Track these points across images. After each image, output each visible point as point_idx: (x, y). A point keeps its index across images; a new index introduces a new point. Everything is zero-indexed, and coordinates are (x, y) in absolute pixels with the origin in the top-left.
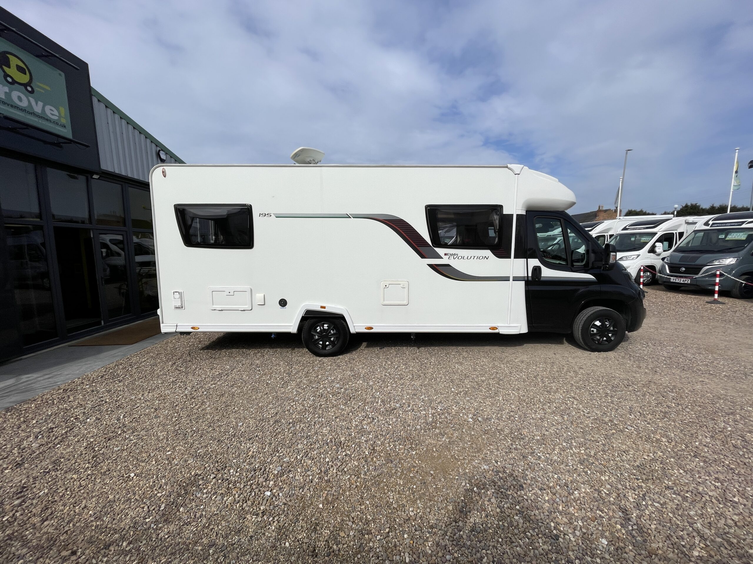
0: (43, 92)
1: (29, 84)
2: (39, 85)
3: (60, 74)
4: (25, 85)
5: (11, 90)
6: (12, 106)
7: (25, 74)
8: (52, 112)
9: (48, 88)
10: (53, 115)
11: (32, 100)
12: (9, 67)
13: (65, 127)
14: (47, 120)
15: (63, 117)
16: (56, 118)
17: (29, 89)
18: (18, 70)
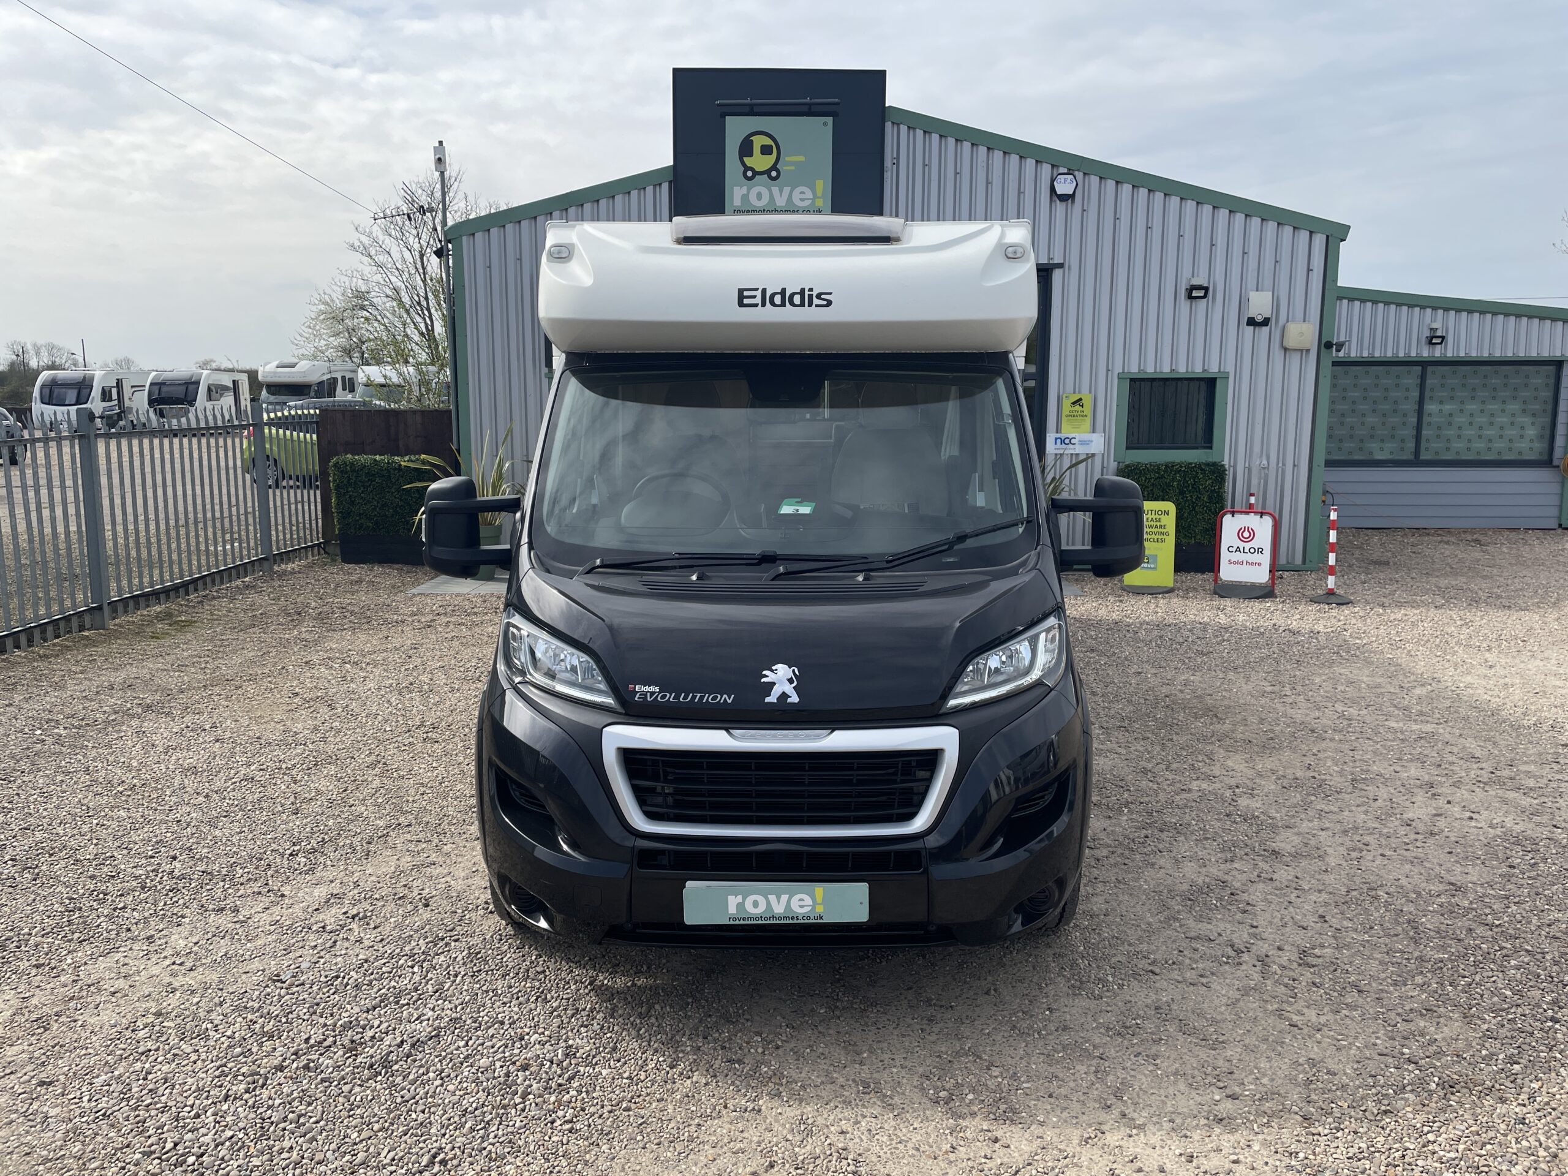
0: (793, 168)
1: (774, 167)
2: (790, 161)
3: (825, 124)
4: (767, 172)
5: (748, 191)
6: (748, 211)
7: (771, 153)
8: (802, 196)
9: (802, 158)
10: (802, 200)
11: (775, 190)
12: (751, 155)
13: (820, 212)
14: (793, 212)
15: (819, 197)
16: (807, 203)
17: (774, 174)
18: (763, 153)
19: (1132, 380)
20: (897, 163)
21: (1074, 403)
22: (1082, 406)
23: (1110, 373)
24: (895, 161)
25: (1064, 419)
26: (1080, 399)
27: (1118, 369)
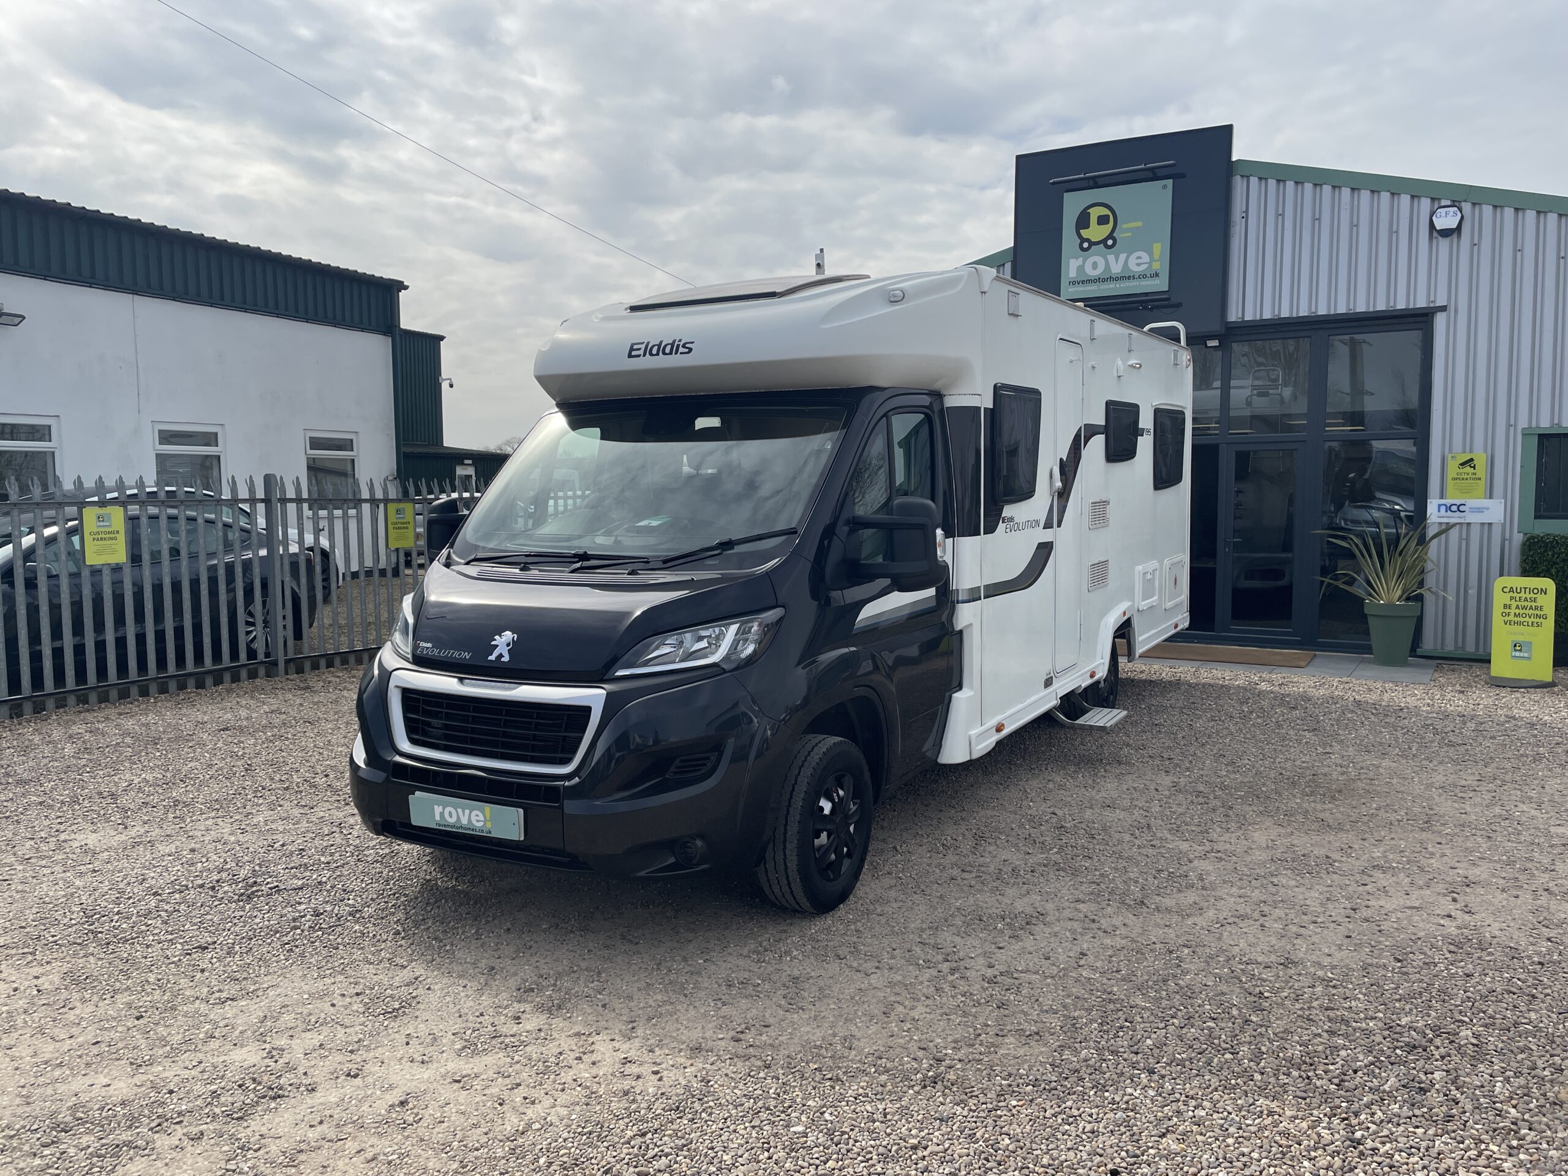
0: (1130, 234)
1: (1111, 236)
2: (1127, 228)
3: (1165, 187)
4: (1104, 242)
5: (1084, 262)
6: (1083, 282)
7: (1108, 222)
8: (1138, 261)
9: (1139, 224)
10: (1138, 265)
11: (1111, 258)
12: (1087, 226)
13: (1157, 275)
14: (1129, 278)
15: (1156, 261)
16: (1147, 267)
17: (1110, 242)
18: (1098, 224)
19: (1542, 437)
20: (1246, 218)
21: (1462, 464)
22: (1474, 467)
23: (1512, 429)
24: (1244, 215)
25: (1450, 484)
26: (1472, 460)
27: (1523, 423)
